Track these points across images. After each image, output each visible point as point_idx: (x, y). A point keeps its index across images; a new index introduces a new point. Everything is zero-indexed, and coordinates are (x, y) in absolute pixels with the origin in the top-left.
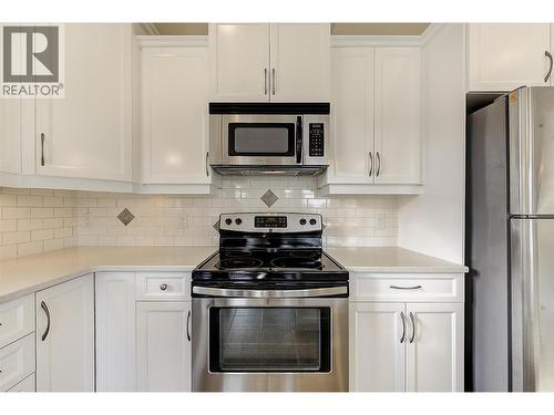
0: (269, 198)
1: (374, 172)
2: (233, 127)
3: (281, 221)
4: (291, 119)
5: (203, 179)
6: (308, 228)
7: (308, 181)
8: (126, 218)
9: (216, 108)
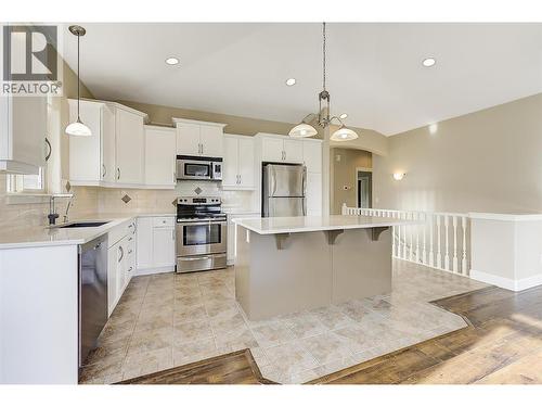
0: (198, 191)
1: (239, 182)
2: (186, 165)
3: (204, 200)
4: (209, 163)
5: (171, 182)
6: (215, 203)
7: (216, 185)
8: (126, 199)
9: (179, 157)
